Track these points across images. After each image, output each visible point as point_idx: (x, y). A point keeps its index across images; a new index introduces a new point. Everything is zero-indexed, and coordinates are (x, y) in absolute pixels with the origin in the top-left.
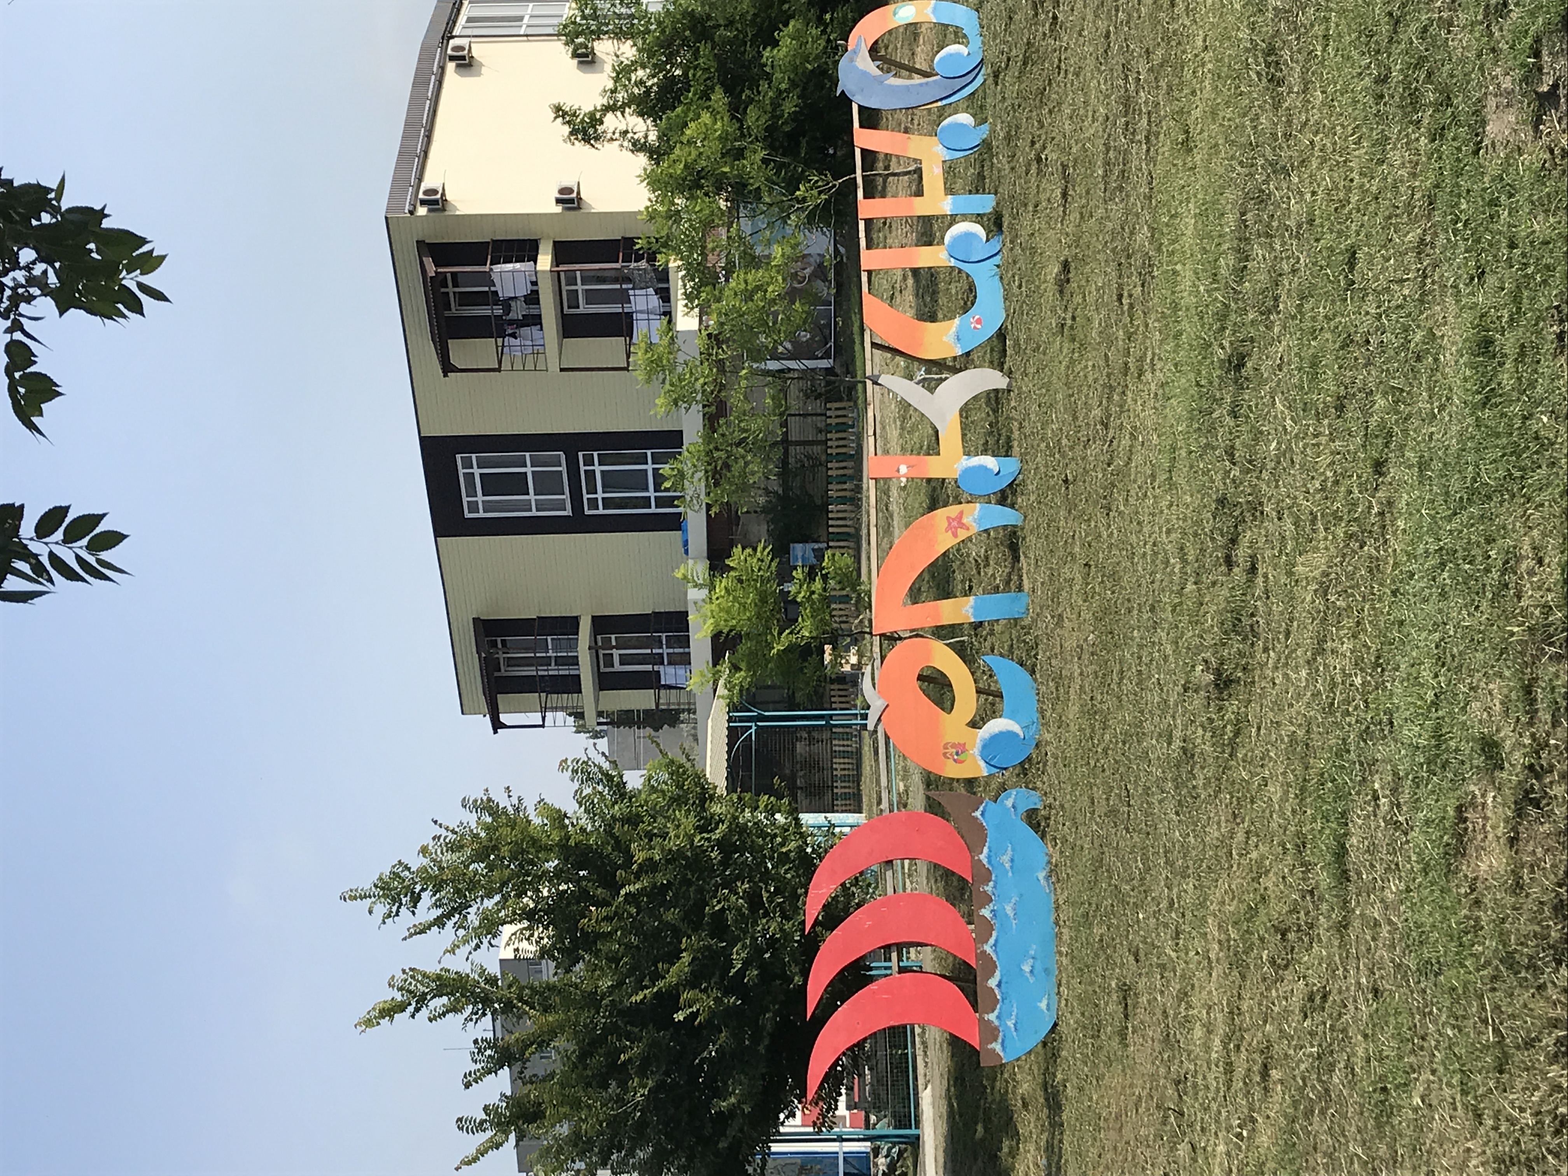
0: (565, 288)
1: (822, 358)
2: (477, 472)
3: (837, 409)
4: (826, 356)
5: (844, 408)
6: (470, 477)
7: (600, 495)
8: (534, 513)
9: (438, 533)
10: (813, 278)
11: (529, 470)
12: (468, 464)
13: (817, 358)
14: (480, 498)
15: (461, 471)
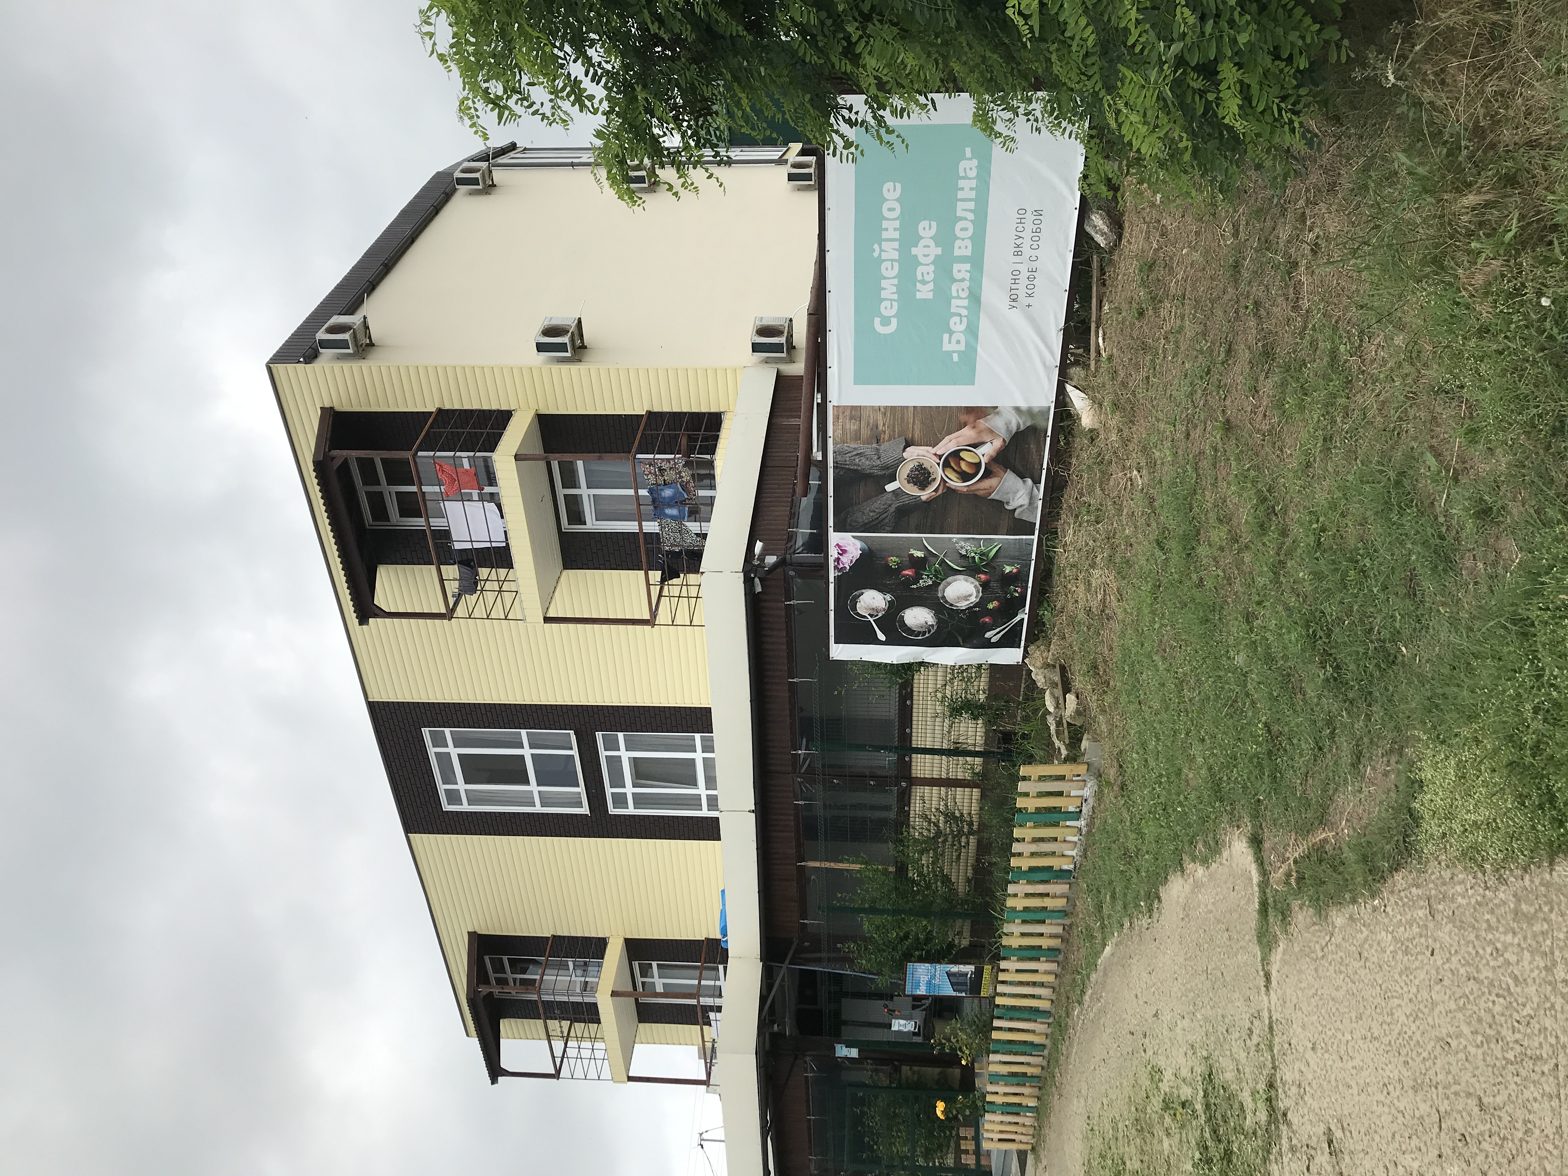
0: (561, 492)
1: (999, 645)
2: (454, 752)
3: (1042, 778)
4: (1009, 640)
5: (1062, 778)
6: (443, 759)
7: (629, 790)
8: (538, 809)
9: (409, 828)
10: (996, 468)
11: (527, 752)
12: (439, 741)
13: (988, 644)
14: (461, 786)
15: (432, 751)
